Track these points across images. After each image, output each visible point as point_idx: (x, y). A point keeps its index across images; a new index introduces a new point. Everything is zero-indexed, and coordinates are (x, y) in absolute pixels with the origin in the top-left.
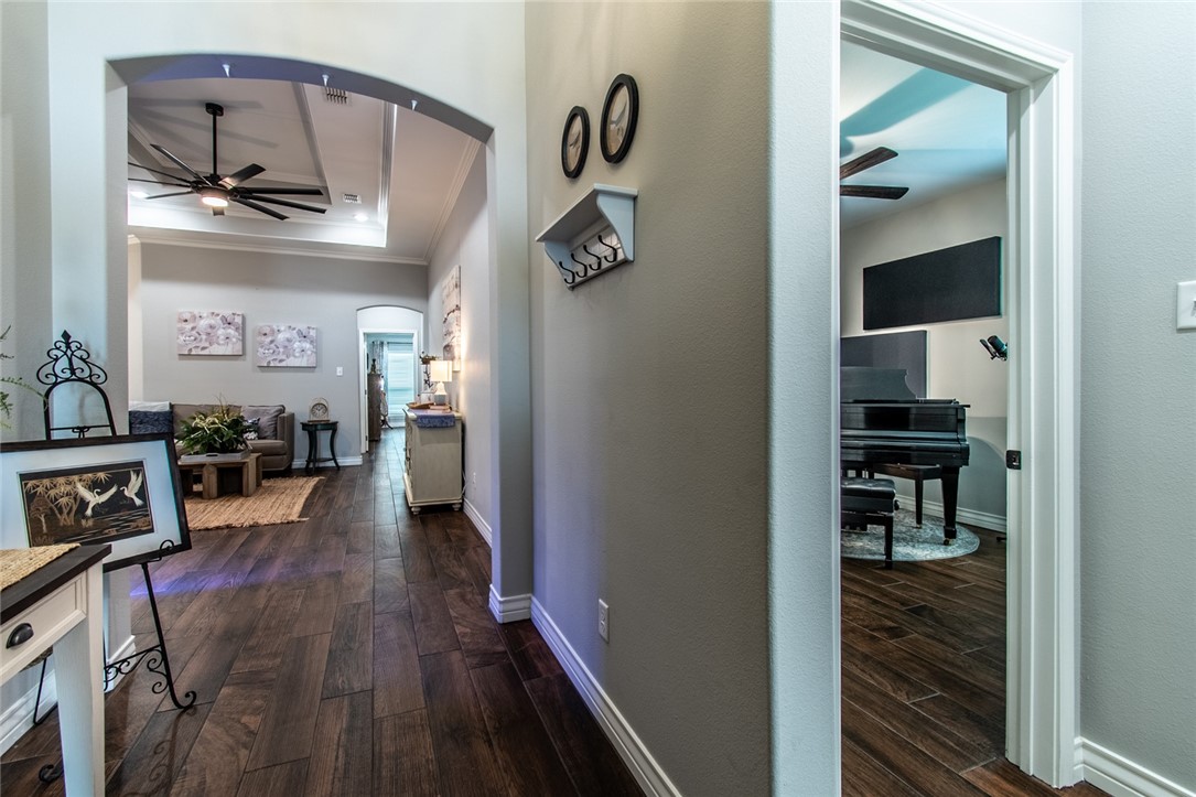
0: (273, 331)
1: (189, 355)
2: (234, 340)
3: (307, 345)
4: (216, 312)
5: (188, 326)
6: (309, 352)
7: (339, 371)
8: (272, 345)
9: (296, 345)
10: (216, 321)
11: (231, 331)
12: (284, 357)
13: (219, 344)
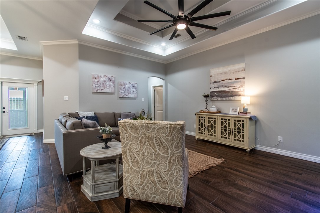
0: (124, 83)
1: (97, 93)
2: (112, 87)
3: (135, 90)
4: (106, 75)
5: (97, 80)
6: (135, 92)
7: (143, 99)
8: (124, 89)
9: (131, 89)
10: (106, 79)
11: (111, 83)
12: (128, 94)
13: (107, 88)
